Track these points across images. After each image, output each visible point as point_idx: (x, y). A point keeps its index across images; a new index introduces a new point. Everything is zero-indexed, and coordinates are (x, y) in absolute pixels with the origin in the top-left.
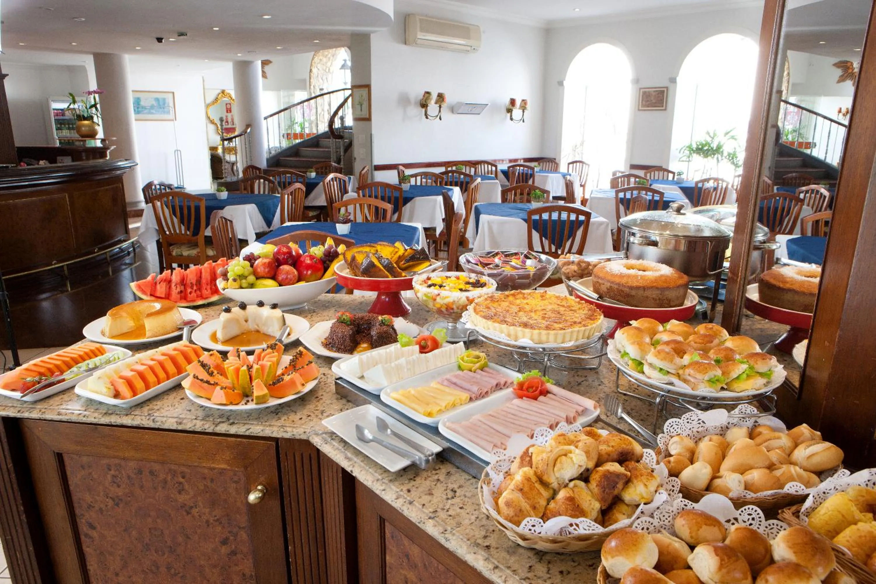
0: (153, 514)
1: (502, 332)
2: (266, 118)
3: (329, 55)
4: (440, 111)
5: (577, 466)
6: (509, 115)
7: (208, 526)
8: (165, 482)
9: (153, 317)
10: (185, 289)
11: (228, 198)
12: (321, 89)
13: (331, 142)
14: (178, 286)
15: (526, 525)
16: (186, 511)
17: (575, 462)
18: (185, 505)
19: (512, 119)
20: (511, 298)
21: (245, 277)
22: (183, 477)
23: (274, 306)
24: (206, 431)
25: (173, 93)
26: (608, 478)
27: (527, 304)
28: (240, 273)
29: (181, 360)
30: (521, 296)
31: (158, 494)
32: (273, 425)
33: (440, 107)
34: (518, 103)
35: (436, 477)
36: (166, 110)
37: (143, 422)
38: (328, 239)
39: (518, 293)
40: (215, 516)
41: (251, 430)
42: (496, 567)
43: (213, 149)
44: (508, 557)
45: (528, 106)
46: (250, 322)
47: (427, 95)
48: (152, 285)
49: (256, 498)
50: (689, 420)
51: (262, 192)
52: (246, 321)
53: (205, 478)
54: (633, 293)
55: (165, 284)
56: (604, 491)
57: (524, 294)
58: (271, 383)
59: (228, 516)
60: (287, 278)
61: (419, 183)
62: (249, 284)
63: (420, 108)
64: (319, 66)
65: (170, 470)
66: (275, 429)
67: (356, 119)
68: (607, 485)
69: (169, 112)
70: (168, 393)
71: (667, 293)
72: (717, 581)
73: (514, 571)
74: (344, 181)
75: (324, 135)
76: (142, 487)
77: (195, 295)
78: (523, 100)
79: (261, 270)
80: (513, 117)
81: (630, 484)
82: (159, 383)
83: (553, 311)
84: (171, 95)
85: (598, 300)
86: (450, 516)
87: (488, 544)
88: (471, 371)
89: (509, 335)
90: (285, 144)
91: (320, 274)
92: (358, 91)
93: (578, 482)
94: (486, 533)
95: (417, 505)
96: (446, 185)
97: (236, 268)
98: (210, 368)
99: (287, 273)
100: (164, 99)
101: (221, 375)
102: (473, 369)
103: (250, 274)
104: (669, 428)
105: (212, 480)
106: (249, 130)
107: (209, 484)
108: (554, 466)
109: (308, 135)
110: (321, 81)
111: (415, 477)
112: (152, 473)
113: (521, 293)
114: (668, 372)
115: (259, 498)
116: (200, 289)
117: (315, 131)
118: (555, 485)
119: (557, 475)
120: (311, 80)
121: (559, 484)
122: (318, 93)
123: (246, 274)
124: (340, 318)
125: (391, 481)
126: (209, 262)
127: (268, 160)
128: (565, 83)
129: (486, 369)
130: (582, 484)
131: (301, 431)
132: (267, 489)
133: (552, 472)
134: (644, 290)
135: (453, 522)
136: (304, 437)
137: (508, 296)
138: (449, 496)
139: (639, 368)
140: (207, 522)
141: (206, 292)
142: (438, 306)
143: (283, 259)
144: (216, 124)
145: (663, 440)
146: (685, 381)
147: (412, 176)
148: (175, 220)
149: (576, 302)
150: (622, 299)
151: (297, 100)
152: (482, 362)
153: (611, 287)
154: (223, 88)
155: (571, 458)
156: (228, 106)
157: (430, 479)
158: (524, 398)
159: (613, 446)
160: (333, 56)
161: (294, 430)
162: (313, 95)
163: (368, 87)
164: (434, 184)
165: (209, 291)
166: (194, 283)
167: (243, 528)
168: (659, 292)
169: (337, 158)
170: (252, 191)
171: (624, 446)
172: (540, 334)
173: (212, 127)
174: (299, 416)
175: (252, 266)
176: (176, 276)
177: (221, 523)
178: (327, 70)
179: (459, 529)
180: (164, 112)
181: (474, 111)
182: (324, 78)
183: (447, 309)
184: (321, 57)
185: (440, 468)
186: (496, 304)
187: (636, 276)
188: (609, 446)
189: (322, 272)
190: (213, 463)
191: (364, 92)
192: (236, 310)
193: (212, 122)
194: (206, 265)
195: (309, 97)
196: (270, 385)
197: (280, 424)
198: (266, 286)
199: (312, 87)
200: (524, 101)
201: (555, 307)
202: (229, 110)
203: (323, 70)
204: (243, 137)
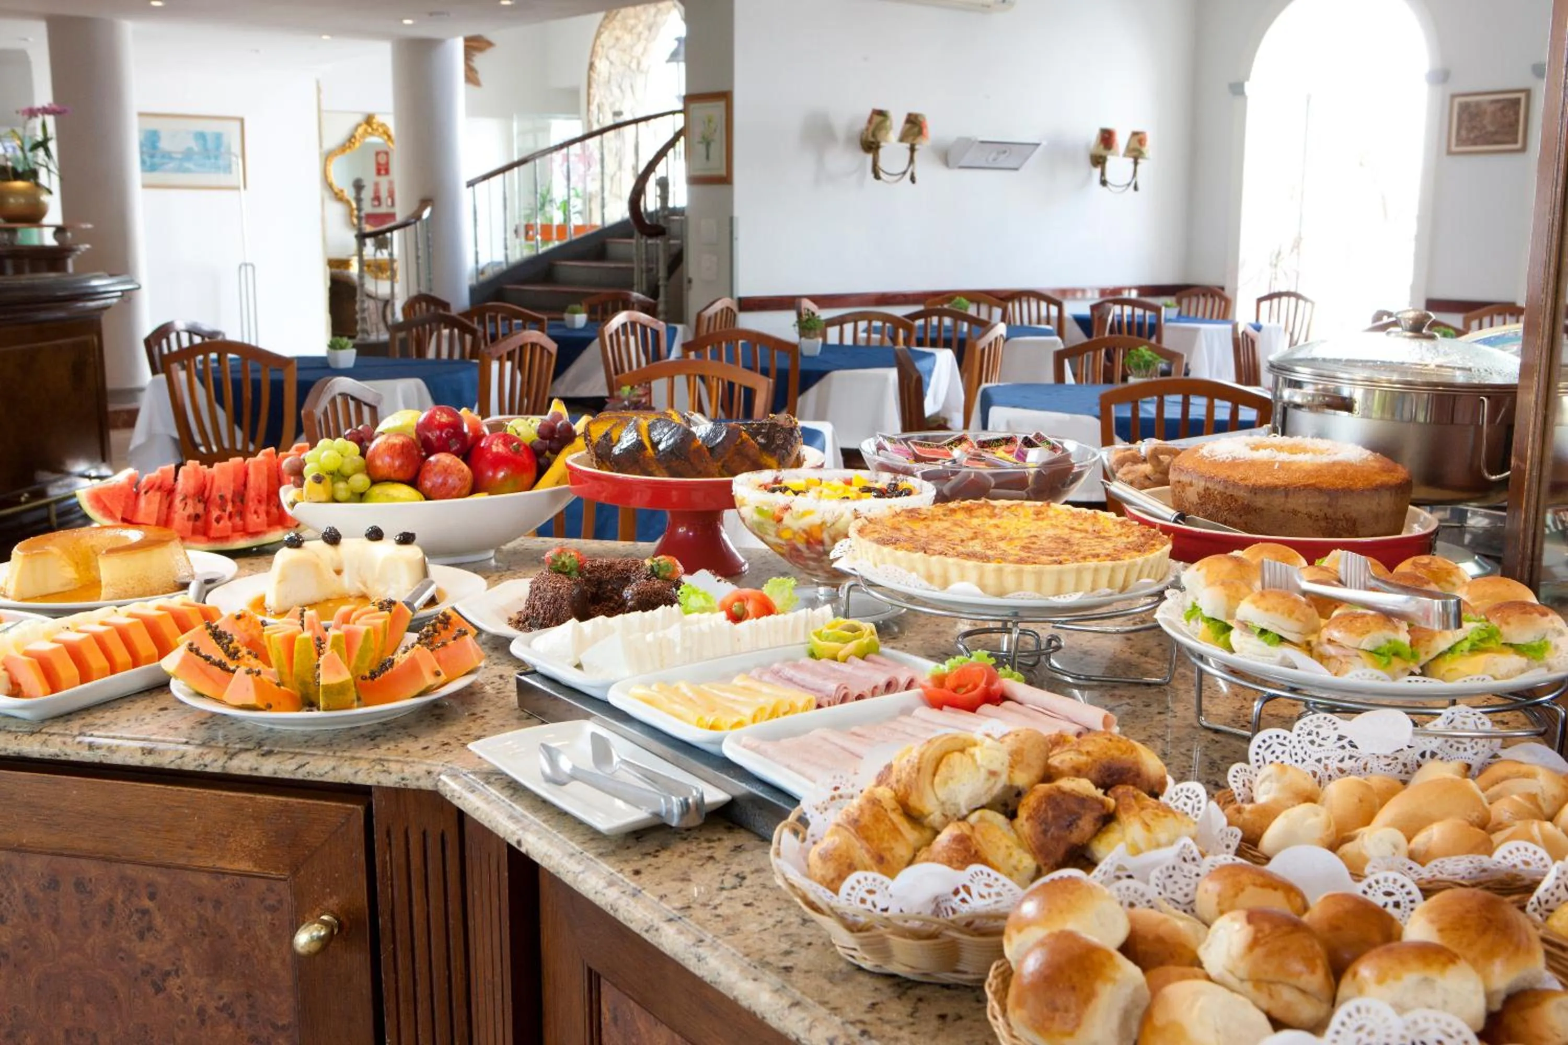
0: (77, 992)
1: (912, 569)
2: (471, 184)
3: (640, 28)
4: (912, 160)
5: (983, 773)
6: (1097, 171)
7: (203, 1022)
8: (110, 907)
9: (121, 554)
10: (207, 511)
11: (356, 365)
12: (617, 114)
13: (635, 245)
14: (190, 502)
15: (853, 888)
16: (154, 983)
17: (979, 761)
18: (153, 967)
19: (1104, 183)
20: (960, 516)
21: (346, 478)
22: (152, 897)
23: (406, 539)
24: (209, 769)
25: (242, 121)
26: (1058, 804)
27: (997, 526)
28: (332, 467)
29: (168, 628)
30: (986, 511)
31: (91, 941)
32: (360, 758)
33: (912, 149)
34: (1122, 140)
35: (708, 853)
36: (221, 162)
37: (68, 751)
38: (555, 402)
39: (981, 506)
40: (221, 998)
41: (307, 768)
42: (796, 1004)
43: (337, 264)
44: (828, 986)
45: (1150, 148)
46: (345, 577)
47: (878, 119)
48: (128, 497)
49: (312, 939)
50: (1314, 737)
51: (445, 355)
52: (338, 572)
53: (201, 899)
54: (1260, 501)
55: (159, 494)
56: (1045, 832)
57: (994, 507)
58: (368, 674)
59: (249, 996)
60: (444, 484)
61: (848, 341)
62: (353, 493)
63: (862, 154)
64: (614, 54)
65: (123, 878)
66: (364, 765)
67: (694, 180)
68: (1054, 817)
69: (228, 169)
70: (133, 698)
71: (1344, 502)
72: (1245, 977)
73: (834, 1009)
74: (656, 333)
75: (619, 230)
76: (55, 923)
77: (229, 524)
78: (1135, 134)
79: (384, 463)
80: (1108, 177)
81: (1114, 825)
82: (113, 671)
83: (1056, 539)
84: (236, 125)
85: (1175, 521)
86: (718, 916)
87: (789, 964)
88: (835, 659)
89: (930, 578)
90: (519, 252)
91: (527, 478)
92: (701, 110)
93: (989, 814)
94: (792, 946)
95: (649, 895)
96: (920, 343)
97: (325, 453)
98: (231, 641)
99: (446, 471)
100: (218, 137)
101: (256, 657)
102: (841, 654)
103: (356, 471)
104: (1261, 751)
105: (218, 904)
106: (426, 214)
107: (210, 913)
108: (934, 775)
109: (577, 228)
110: (616, 91)
111: (657, 851)
112: (80, 885)
113: (987, 505)
114: (1282, 639)
115: (320, 939)
116: (242, 514)
117: (597, 221)
118: (935, 817)
119: (942, 793)
120: (592, 91)
121: (945, 816)
122: (609, 121)
123: (347, 469)
124: (554, 561)
125: (600, 855)
126: (268, 450)
127: (473, 291)
128: (1248, 87)
129: (872, 656)
130: (999, 819)
131: (420, 769)
132: (341, 926)
133: (928, 787)
134: (1287, 495)
135: (723, 927)
136: (426, 784)
137: (953, 511)
138: (727, 885)
139: (1222, 638)
140: (201, 1011)
141: (255, 520)
142: (787, 535)
143: (439, 438)
144: (348, 202)
145: (1241, 777)
146: (1322, 659)
147: (831, 322)
148: (221, 415)
149: (1115, 523)
150: (1234, 519)
151: (555, 141)
152: (865, 640)
153: (1207, 489)
154: (370, 110)
155: (972, 756)
156: (382, 159)
157: (691, 855)
158: (945, 708)
159: (1088, 753)
160: (650, 29)
161: (406, 768)
162: (596, 127)
163: (726, 97)
164: (888, 343)
165: (263, 516)
166: (229, 496)
167: (284, 1028)
168: (1325, 499)
169: (648, 281)
170: (421, 352)
171: (1116, 754)
172: (1000, 571)
173: (336, 211)
174: (422, 743)
175: (363, 454)
176: (186, 477)
177: (232, 1015)
178: (634, 65)
179: (730, 937)
180: (217, 168)
181: (1003, 161)
182: (626, 85)
183: (808, 543)
184: (618, 33)
185: (719, 839)
186: (922, 524)
187: (1269, 464)
188: (1080, 753)
189: (534, 474)
190: (221, 858)
191: (716, 109)
192: (315, 547)
193: (338, 197)
194: (261, 456)
195: (586, 132)
196: (364, 678)
197: (374, 756)
198: (394, 499)
199: (594, 108)
200: (1138, 138)
201: (1065, 533)
202: (383, 169)
203: (623, 64)
204: (410, 229)
